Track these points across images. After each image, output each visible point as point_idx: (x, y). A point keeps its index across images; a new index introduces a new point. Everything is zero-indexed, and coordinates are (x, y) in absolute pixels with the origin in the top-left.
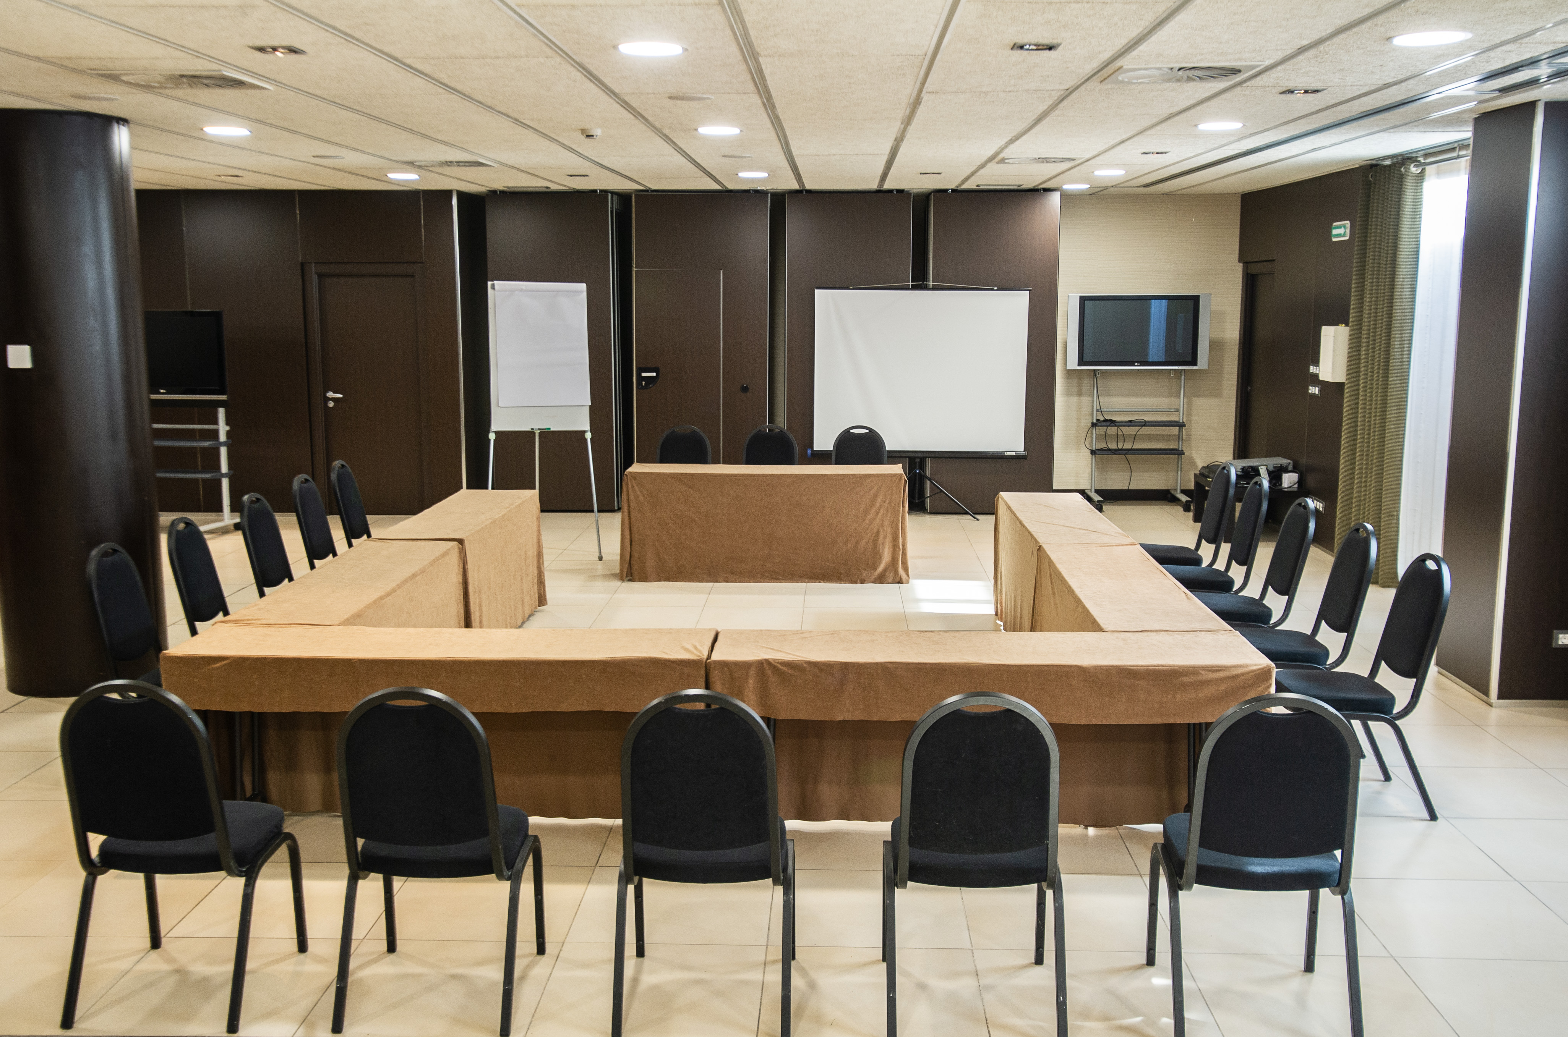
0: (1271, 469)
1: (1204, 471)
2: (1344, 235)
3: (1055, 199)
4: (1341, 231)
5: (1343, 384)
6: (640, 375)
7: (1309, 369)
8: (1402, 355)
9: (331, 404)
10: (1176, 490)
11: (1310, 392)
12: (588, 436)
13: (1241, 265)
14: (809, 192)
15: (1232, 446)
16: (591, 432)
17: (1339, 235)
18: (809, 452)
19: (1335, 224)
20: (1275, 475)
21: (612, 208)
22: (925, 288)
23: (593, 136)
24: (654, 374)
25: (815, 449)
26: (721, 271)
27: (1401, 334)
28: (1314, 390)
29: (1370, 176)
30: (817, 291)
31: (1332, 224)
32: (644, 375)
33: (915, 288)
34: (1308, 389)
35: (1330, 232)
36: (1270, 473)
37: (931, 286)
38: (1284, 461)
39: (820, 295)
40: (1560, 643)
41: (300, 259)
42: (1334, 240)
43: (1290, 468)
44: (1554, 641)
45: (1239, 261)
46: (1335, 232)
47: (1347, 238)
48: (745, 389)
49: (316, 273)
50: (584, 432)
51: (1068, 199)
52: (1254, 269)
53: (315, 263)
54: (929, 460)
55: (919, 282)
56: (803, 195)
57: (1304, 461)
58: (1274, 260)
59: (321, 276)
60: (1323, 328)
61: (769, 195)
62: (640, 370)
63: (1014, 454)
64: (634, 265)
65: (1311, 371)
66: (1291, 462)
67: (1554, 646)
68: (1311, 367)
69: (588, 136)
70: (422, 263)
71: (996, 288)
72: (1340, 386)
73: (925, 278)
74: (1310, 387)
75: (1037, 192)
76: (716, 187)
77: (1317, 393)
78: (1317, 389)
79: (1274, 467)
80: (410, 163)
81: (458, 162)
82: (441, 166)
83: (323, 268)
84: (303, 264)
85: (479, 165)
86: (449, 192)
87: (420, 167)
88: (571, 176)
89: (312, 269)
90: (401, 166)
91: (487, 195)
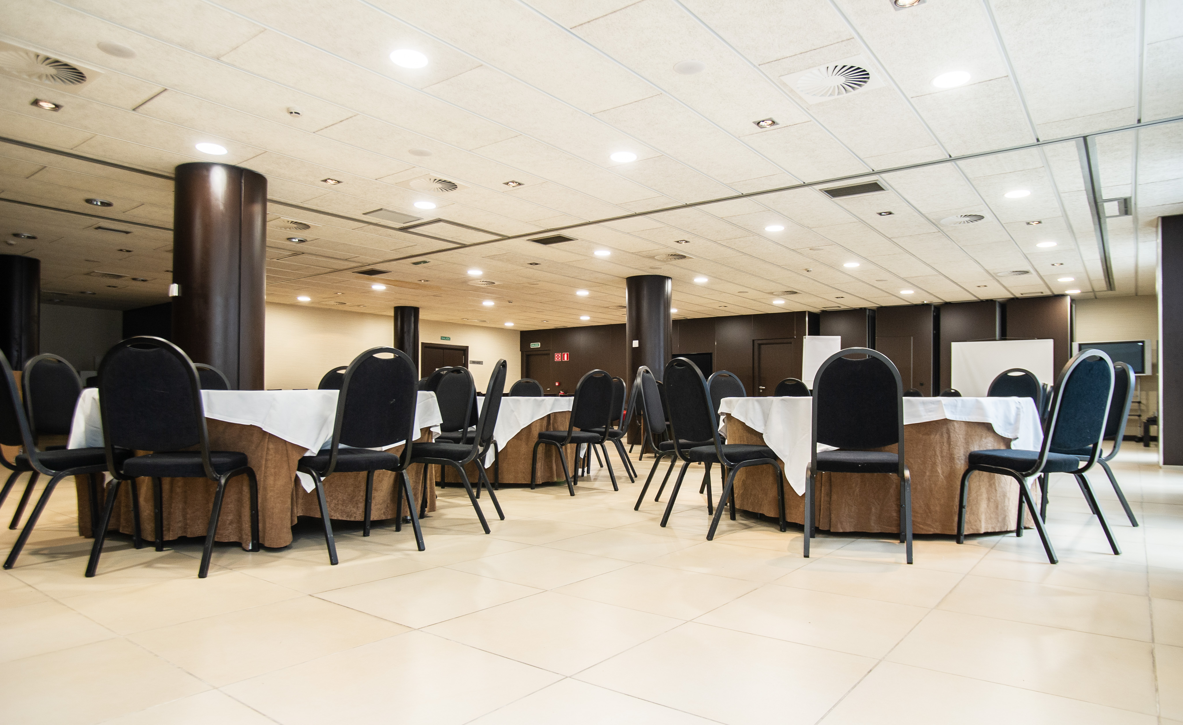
3: (1067, 299)
14: (950, 303)
21: (869, 315)
23: (810, 271)
26: (912, 337)
41: (753, 338)
53: (757, 340)
56: (949, 305)
59: (759, 345)
61: (933, 306)
64: (876, 336)
69: (808, 271)
70: (795, 338)
71: (1036, 339)
75: (1059, 296)
76: (907, 303)
80: (772, 293)
81: (787, 292)
82: (784, 295)
83: (760, 342)
84: (753, 340)
85: (796, 293)
86: (805, 312)
87: (778, 295)
88: (837, 298)
89: (756, 343)
90: (772, 296)
91: (820, 313)
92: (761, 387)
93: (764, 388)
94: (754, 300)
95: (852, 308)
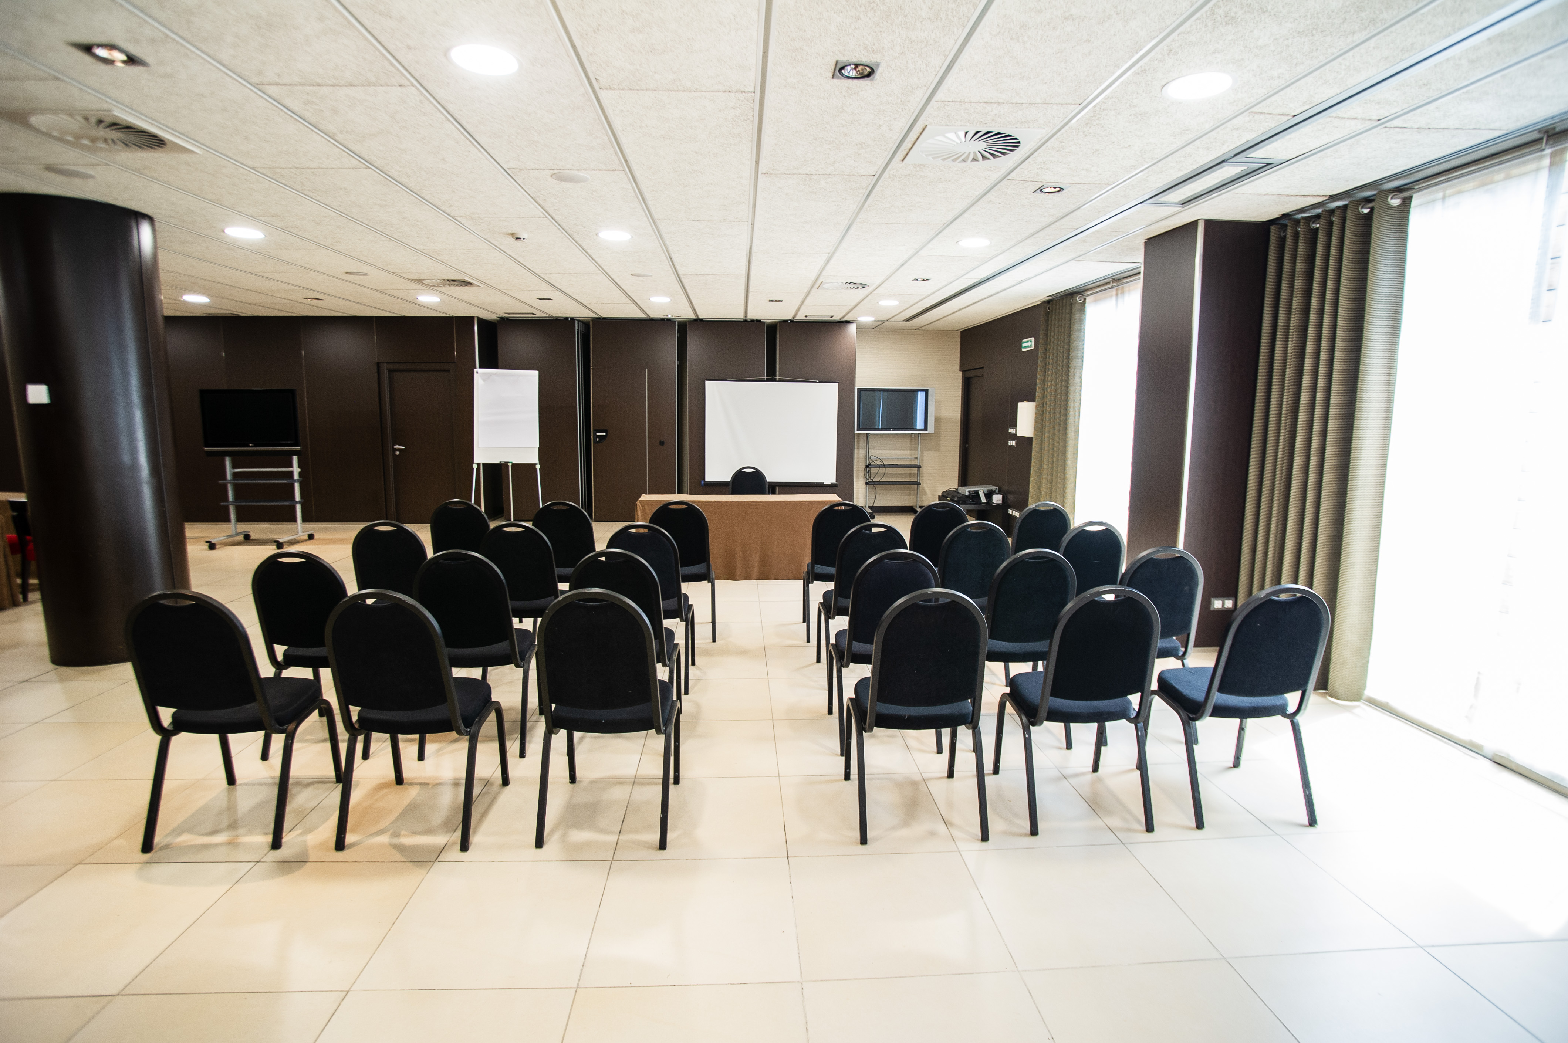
0: (986, 492)
1: (945, 494)
2: (1031, 346)
3: (853, 328)
4: (1029, 344)
5: (1032, 438)
6: (596, 434)
7: (1008, 430)
8: (1075, 417)
9: (398, 453)
10: (916, 506)
11: (1009, 444)
12: (538, 467)
13: (961, 372)
14: (701, 320)
15: (957, 480)
16: (540, 464)
17: (1027, 347)
18: (703, 482)
19: (1024, 341)
20: (989, 495)
21: (578, 329)
22: (774, 380)
23: (520, 238)
24: (605, 434)
25: (706, 481)
26: (647, 369)
27: (1074, 404)
28: (1012, 443)
29: (1047, 308)
30: (707, 382)
31: (1022, 341)
32: (598, 434)
33: (768, 380)
34: (1008, 443)
35: (1021, 345)
36: (985, 495)
37: (778, 380)
38: (994, 488)
39: (708, 383)
40: (1215, 607)
41: (377, 360)
42: (1023, 350)
43: (997, 491)
44: (1212, 606)
45: (960, 371)
46: (1024, 345)
47: (1032, 348)
48: (662, 443)
49: (387, 369)
50: (536, 464)
51: (861, 329)
52: (969, 374)
53: (386, 363)
54: (777, 488)
55: (771, 376)
56: (698, 322)
57: (1005, 488)
58: (983, 368)
59: (391, 371)
60: (1019, 403)
61: (677, 322)
62: (596, 431)
63: (830, 484)
64: (591, 365)
65: (1010, 431)
66: (997, 488)
67: (1212, 609)
68: (1010, 429)
69: (517, 238)
70: (455, 362)
71: (818, 381)
72: (1030, 439)
73: (775, 375)
74: (1009, 442)
75: (843, 323)
76: (642, 316)
77: (1014, 445)
78: (1014, 442)
79: (988, 491)
80: (419, 281)
81: (453, 280)
82: (444, 285)
83: (391, 366)
84: (378, 364)
85: (469, 284)
86: (471, 319)
87: (431, 287)
88: (540, 299)
89: (385, 367)
90: (418, 286)
91: (498, 321)
92: (397, 447)
93: (403, 447)
94: (381, 292)
95: (553, 317)
